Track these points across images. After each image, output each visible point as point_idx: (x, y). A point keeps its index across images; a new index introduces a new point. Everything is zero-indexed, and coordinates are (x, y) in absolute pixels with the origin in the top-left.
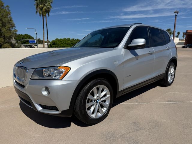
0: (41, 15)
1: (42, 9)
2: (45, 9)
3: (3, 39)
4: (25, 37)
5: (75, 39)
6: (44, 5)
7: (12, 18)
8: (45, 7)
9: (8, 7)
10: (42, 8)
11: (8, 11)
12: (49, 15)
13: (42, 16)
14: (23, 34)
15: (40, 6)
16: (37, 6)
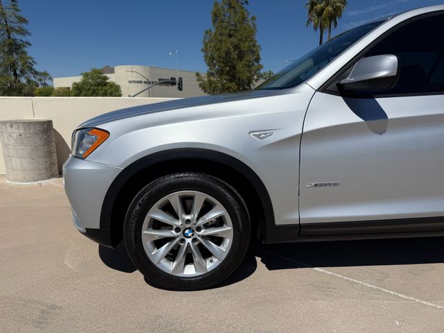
1: (320, 14)
2: (329, 12)
3: (237, 84)
6: (327, 4)
7: (256, 41)
8: (330, 8)
9: (253, 18)
10: (323, 10)
11: (252, 26)
12: (336, 24)
15: (319, 6)
16: (312, 7)
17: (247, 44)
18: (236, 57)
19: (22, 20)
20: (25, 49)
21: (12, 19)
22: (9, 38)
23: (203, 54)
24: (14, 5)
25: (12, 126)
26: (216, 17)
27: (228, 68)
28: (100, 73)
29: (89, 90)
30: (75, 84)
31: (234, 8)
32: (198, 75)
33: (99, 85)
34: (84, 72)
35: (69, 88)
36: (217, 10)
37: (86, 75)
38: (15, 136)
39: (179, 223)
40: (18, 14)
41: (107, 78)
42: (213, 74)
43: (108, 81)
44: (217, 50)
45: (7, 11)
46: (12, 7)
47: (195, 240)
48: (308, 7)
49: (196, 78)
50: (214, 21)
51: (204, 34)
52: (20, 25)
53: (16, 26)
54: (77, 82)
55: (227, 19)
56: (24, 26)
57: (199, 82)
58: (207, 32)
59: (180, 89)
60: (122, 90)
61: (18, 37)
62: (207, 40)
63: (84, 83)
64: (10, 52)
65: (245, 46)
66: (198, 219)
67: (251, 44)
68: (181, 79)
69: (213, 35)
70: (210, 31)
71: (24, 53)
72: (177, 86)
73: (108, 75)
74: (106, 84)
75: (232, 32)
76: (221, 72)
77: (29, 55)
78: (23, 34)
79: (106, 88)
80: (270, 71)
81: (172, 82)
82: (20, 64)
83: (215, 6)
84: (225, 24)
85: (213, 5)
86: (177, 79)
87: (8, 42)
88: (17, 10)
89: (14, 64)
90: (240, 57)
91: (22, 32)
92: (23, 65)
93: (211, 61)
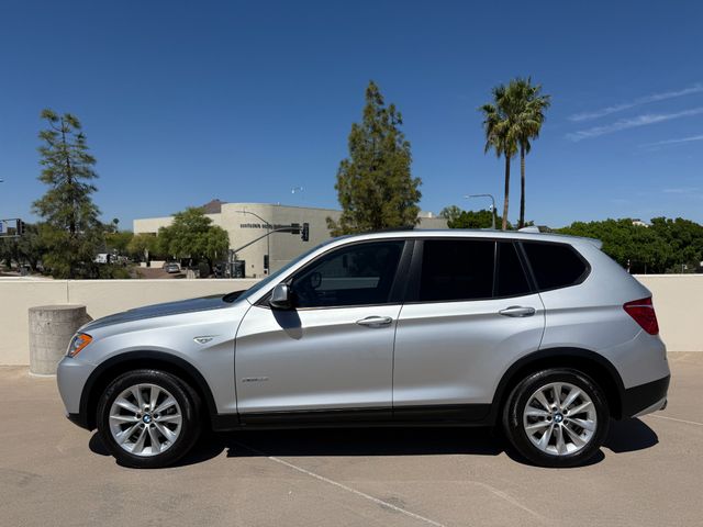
0: (499, 155)
1: (502, 135)
2: (515, 132)
4: (480, 220)
5: (670, 221)
6: (513, 122)
10: (506, 129)
13: (503, 156)
14: (476, 210)
15: (500, 124)
16: (491, 126)
17: (396, 179)
18: (381, 196)
19: (89, 159)
20: (89, 196)
21: (76, 160)
22: (70, 182)
23: (337, 192)
24: (80, 142)
25: (41, 314)
26: (354, 143)
27: (369, 212)
28: (200, 214)
29: (182, 237)
30: (163, 229)
31: (379, 131)
32: (329, 220)
33: (196, 230)
34: (176, 212)
35: (154, 234)
36: (357, 135)
37: (179, 217)
38: (43, 324)
39: (140, 411)
40: (84, 152)
41: (208, 221)
42: (351, 219)
43: (211, 224)
44: (356, 188)
45: (70, 150)
46: (77, 144)
47: (152, 426)
48: (486, 126)
49: (325, 225)
50: (352, 149)
51: (339, 165)
52: (86, 165)
53: (81, 166)
54: (166, 226)
55: (369, 147)
56: (90, 166)
57: (331, 230)
58: (342, 163)
59: (305, 238)
60: (230, 237)
61: (82, 181)
62: (342, 174)
63: (176, 227)
64: (70, 200)
65: (393, 182)
66: (155, 408)
67: (402, 179)
68: (306, 225)
69: (350, 166)
70: (347, 162)
71: (87, 200)
72: (301, 234)
73: (210, 216)
74: (207, 230)
75: (376, 163)
76: (359, 217)
77: (93, 202)
78: (88, 177)
79: (208, 235)
80: (454, 207)
81: (294, 229)
82: (79, 215)
83: (354, 129)
84: (366, 153)
85: (351, 128)
86: (301, 225)
87: (67, 188)
88: (83, 147)
89: (72, 216)
90: (388, 196)
91: (88, 174)
92: (83, 216)
93: (346, 201)
